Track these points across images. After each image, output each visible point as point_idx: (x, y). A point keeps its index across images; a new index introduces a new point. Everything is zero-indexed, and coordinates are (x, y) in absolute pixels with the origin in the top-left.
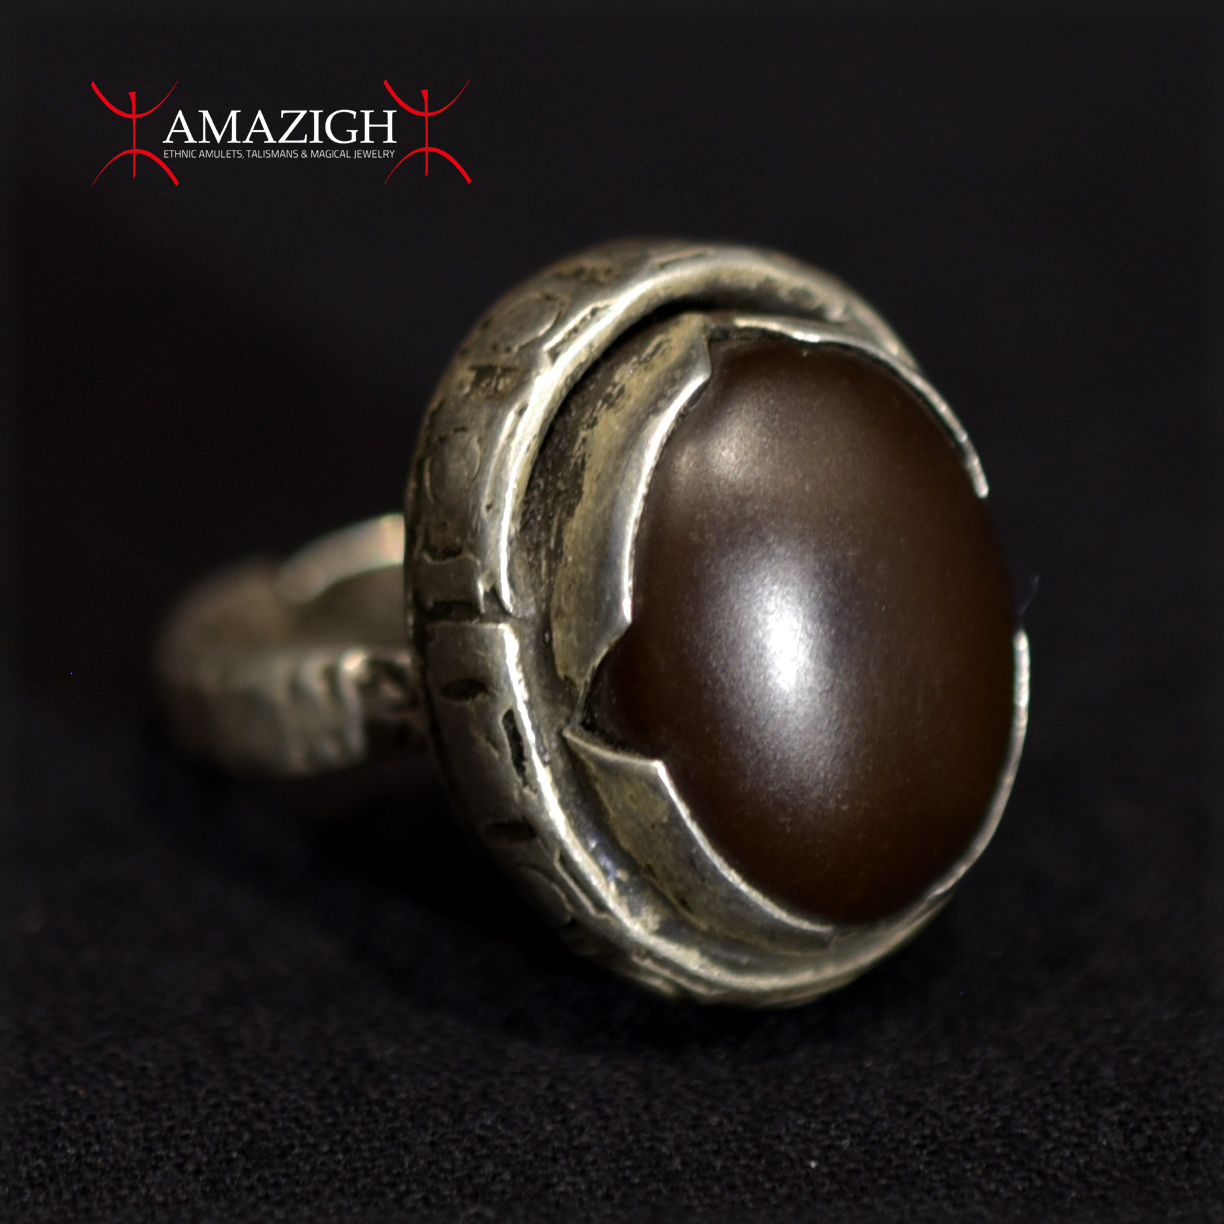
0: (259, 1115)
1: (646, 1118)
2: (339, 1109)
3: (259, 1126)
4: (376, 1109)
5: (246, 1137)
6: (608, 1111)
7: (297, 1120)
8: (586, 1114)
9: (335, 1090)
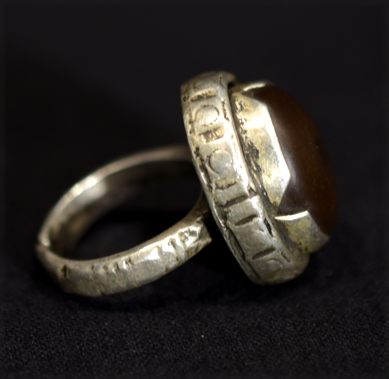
0: (39, 324)
1: (153, 322)
2: (63, 322)
3: (39, 327)
4: (73, 321)
5: (35, 330)
6: (142, 320)
7: (50, 325)
8: (136, 321)
9: (61, 316)
